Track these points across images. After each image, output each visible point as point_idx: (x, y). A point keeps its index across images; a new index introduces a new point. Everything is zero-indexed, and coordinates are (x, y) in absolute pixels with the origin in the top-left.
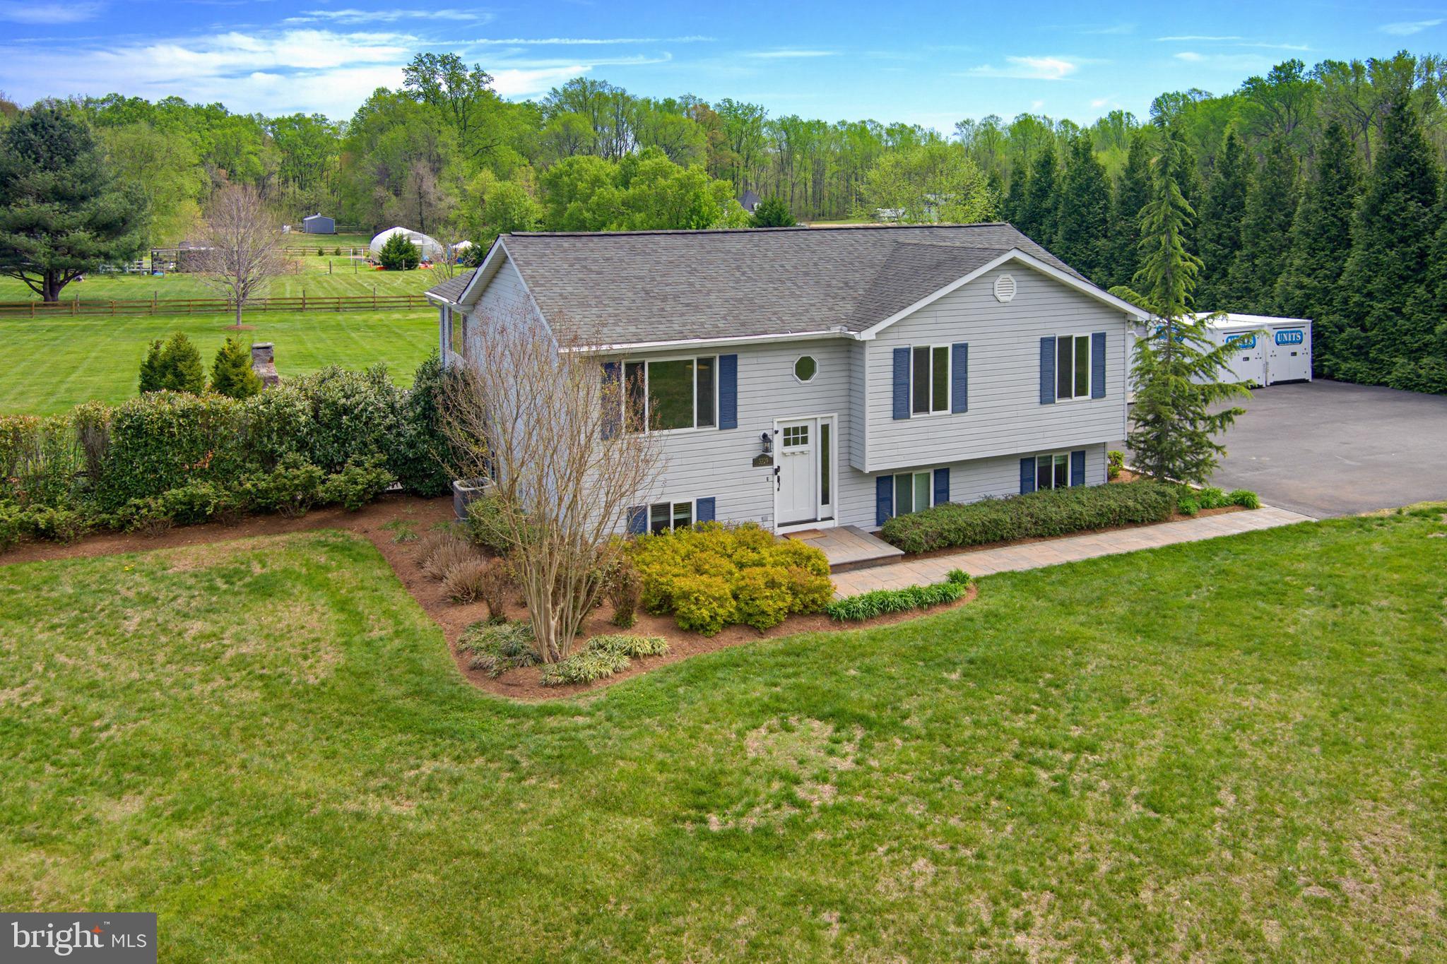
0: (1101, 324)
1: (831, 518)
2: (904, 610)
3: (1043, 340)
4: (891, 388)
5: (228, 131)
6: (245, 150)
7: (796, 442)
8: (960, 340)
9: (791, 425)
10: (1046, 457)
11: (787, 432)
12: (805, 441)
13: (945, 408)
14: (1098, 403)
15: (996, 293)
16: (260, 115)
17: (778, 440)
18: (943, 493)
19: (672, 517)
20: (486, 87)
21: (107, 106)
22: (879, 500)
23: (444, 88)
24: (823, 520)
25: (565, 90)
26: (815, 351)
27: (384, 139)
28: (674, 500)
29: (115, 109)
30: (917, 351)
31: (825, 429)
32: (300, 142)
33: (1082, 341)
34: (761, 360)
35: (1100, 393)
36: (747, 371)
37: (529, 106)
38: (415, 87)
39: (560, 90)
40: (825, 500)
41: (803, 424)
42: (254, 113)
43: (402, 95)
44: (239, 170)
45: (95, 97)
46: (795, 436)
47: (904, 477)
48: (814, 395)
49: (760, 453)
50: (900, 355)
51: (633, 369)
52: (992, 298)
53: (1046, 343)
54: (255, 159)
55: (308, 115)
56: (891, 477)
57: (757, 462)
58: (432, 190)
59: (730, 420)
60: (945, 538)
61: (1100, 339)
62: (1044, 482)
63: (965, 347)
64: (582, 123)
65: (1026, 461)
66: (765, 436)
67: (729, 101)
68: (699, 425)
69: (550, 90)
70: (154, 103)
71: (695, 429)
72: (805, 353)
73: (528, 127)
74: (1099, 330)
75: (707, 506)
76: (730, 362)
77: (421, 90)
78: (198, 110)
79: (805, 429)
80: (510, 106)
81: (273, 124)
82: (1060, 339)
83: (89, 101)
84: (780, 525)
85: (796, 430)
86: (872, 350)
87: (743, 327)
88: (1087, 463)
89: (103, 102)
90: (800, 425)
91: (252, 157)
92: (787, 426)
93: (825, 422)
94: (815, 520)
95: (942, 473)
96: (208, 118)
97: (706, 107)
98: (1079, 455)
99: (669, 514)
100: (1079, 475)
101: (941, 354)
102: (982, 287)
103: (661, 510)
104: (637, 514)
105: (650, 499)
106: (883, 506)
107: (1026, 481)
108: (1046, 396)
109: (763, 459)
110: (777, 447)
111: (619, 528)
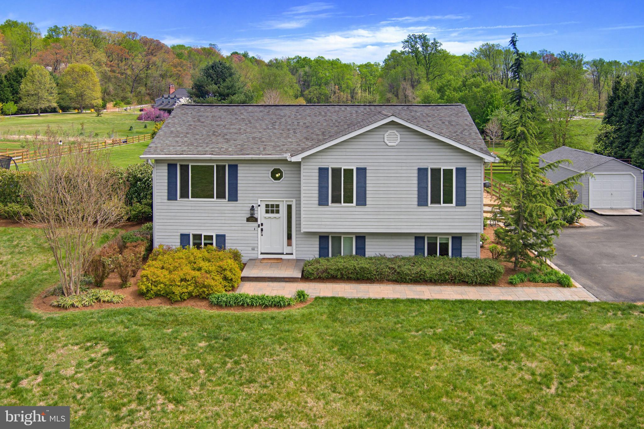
0: (462, 163)
1: (292, 254)
2: (251, 306)
3: (419, 169)
4: (317, 188)
5: (339, 70)
6: (346, 78)
7: (272, 212)
8: (361, 166)
9: (270, 203)
10: (433, 238)
11: (267, 206)
12: (278, 212)
13: (352, 202)
14: (461, 209)
15: (386, 141)
16: (354, 63)
17: (262, 210)
18: (361, 250)
19: (203, 242)
20: (439, 48)
21: (295, 60)
22: (320, 248)
23: (420, 49)
24: (287, 254)
25: (480, 49)
26: (282, 165)
27: (393, 72)
28: (204, 234)
29: (298, 62)
30: (334, 170)
31: (289, 207)
32: (368, 74)
33: (448, 173)
34: (251, 168)
35: (462, 202)
36: (242, 172)
37: (464, 56)
38: (407, 49)
39: (478, 49)
40: (289, 244)
41: (277, 203)
42: (351, 62)
43: (403, 53)
44: (344, 86)
45: (290, 57)
46: (272, 209)
47: (337, 237)
48: (283, 189)
49: (249, 216)
50: (323, 171)
51: (185, 168)
52: (383, 143)
53: (422, 172)
54: (350, 82)
55: (372, 63)
56: (328, 237)
57: (248, 220)
58: (410, 94)
59: (234, 197)
60: (328, 273)
61: (462, 172)
62: (432, 251)
63: (365, 169)
64: (486, 64)
65: (419, 238)
66: (253, 207)
67: (564, 52)
68: (217, 198)
69: (474, 49)
70: (312, 59)
71: (215, 199)
72: (277, 167)
73: (461, 66)
74: (461, 165)
75: (221, 238)
76: (234, 168)
77: (410, 50)
78: (329, 62)
79: (278, 206)
80: (454, 57)
81: (359, 67)
82: (432, 170)
83: (289, 59)
84: (262, 254)
85: (272, 206)
86: (305, 167)
87: (241, 151)
88: (463, 244)
89: (294, 59)
90: (275, 203)
91: (348, 81)
92: (267, 203)
93: (289, 203)
94: (283, 254)
95: (361, 238)
96: (332, 64)
97: (553, 55)
98: (458, 239)
99: (201, 240)
100: (458, 250)
101: (349, 172)
102: (376, 137)
103: (197, 237)
104: (184, 238)
105: (192, 231)
106: (323, 252)
107: (419, 250)
108: (422, 202)
109: (252, 219)
110: (260, 213)
111: (176, 243)
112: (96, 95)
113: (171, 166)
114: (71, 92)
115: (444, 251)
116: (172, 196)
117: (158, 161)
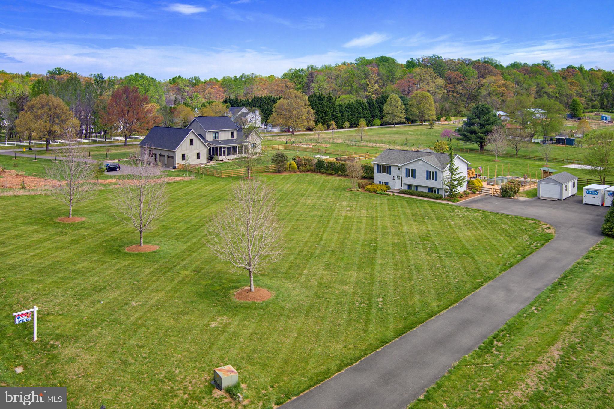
4: (406, 173)
10: (432, 188)
13: (413, 177)
14: (437, 182)
15: (419, 163)
18: (417, 189)
24: (401, 189)
30: (408, 169)
33: (433, 172)
34: (394, 167)
35: (437, 180)
36: (392, 167)
40: (401, 186)
46: (398, 177)
47: (412, 186)
48: (400, 173)
50: (406, 169)
51: (380, 166)
53: (427, 172)
56: (409, 185)
59: (390, 174)
62: (432, 192)
63: (415, 170)
65: (429, 188)
66: (394, 176)
68: (387, 173)
72: (398, 167)
74: (435, 171)
75: (387, 183)
76: (390, 167)
82: (429, 171)
84: (396, 188)
86: (403, 168)
87: (392, 163)
93: (401, 176)
95: (417, 187)
98: (438, 189)
100: (438, 192)
101: (412, 170)
102: (417, 163)
103: (383, 182)
104: (380, 182)
105: (382, 181)
106: (408, 188)
107: (429, 191)
108: (427, 179)
109: (394, 179)
110: (396, 178)
111: (378, 183)
112: (433, 113)
113: (378, 165)
114: (415, 111)
115: (435, 192)
116: (378, 172)
117: (375, 164)
